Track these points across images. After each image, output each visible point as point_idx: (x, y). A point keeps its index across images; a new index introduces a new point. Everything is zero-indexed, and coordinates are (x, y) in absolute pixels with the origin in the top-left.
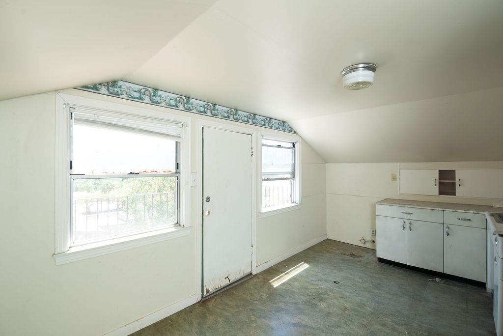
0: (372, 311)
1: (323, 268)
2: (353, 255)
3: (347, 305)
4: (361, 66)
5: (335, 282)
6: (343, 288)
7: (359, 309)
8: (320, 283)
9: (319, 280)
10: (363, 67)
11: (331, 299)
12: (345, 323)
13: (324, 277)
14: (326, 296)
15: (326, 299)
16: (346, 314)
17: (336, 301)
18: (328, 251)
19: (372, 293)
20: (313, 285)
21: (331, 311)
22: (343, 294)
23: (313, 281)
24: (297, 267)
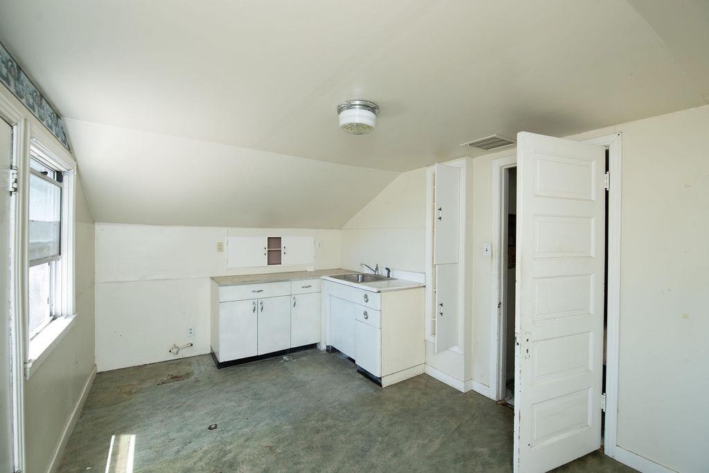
0: (292, 427)
1: (162, 421)
2: (176, 377)
3: (266, 442)
4: (358, 102)
5: (210, 428)
6: (230, 428)
7: (281, 436)
8: (193, 446)
9: (186, 444)
10: (360, 105)
11: (241, 452)
12: (296, 464)
13: (186, 433)
14: (229, 456)
15: (235, 458)
16: (280, 453)
17: (248, 450)
18: (130, 393)
19: (263, 408)
20: (188, 457)
21: (264, 466)
22: (242, 435)
23: (178, 452)
24: (115, 454)
